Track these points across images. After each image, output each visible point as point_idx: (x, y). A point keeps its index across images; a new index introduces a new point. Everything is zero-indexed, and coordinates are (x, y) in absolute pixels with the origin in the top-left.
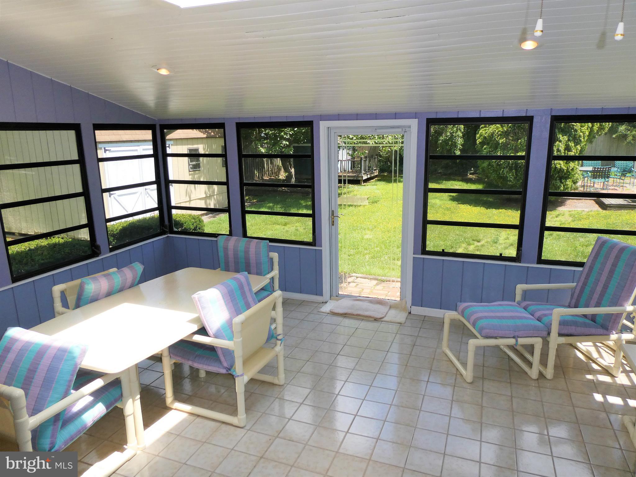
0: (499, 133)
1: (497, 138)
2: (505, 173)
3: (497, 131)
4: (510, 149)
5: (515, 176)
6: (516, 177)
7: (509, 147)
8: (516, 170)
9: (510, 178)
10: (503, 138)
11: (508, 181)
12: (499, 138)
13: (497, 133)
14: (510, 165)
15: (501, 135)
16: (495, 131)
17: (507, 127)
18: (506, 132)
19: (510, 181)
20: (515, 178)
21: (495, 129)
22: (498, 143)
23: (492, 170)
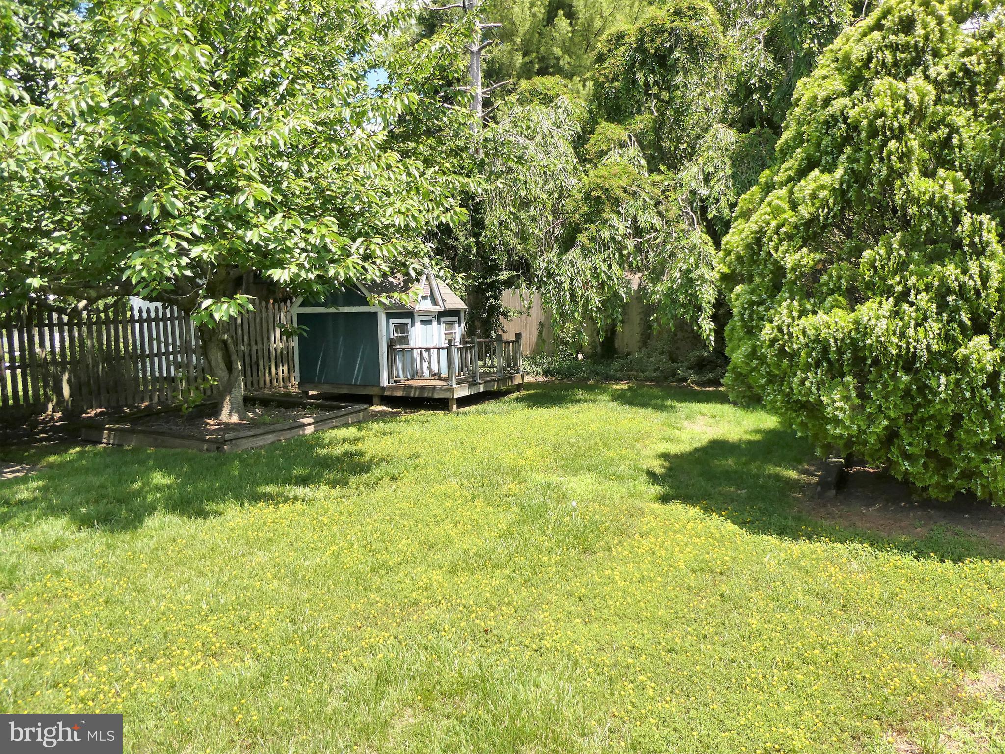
0: (783, 230)
1: (777, 251)
2: (814, 390)
3: (774, 223)
4: (832, 292)
5: (857, 401)
6: (863, 407)
7: (824, 284)
8: (862, 378)
9: (836, 409)
10: (800, 248)
11: (829, 421)
12: (781, 249)
13: (777, 232)
14: (833, 356)
15: (790, 237)
16: (768, 224)
17: (813, 204)
18: (809, 224)
19: (837, 422)
20: (856, 410)
21: (767, 217)
22: (779, 271)
23: (762, 377)
